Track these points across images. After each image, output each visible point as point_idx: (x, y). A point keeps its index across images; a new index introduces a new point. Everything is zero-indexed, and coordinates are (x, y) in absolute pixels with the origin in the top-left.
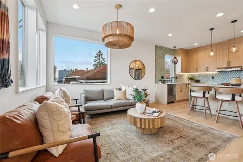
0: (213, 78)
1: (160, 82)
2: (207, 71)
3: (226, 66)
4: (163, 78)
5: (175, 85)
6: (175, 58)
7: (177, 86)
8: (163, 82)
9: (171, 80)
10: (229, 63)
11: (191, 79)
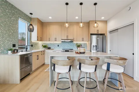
0: (58, 46)
1: (10, 52)
2: (56, 40)
3: (66, 38)
4: (14, 46)
5: (31, 54)
6: (31, 25)
7: (33, 55)
8: (14, 52)
9: (27, 48)
10: (67, 36)
11: (45, 47)
